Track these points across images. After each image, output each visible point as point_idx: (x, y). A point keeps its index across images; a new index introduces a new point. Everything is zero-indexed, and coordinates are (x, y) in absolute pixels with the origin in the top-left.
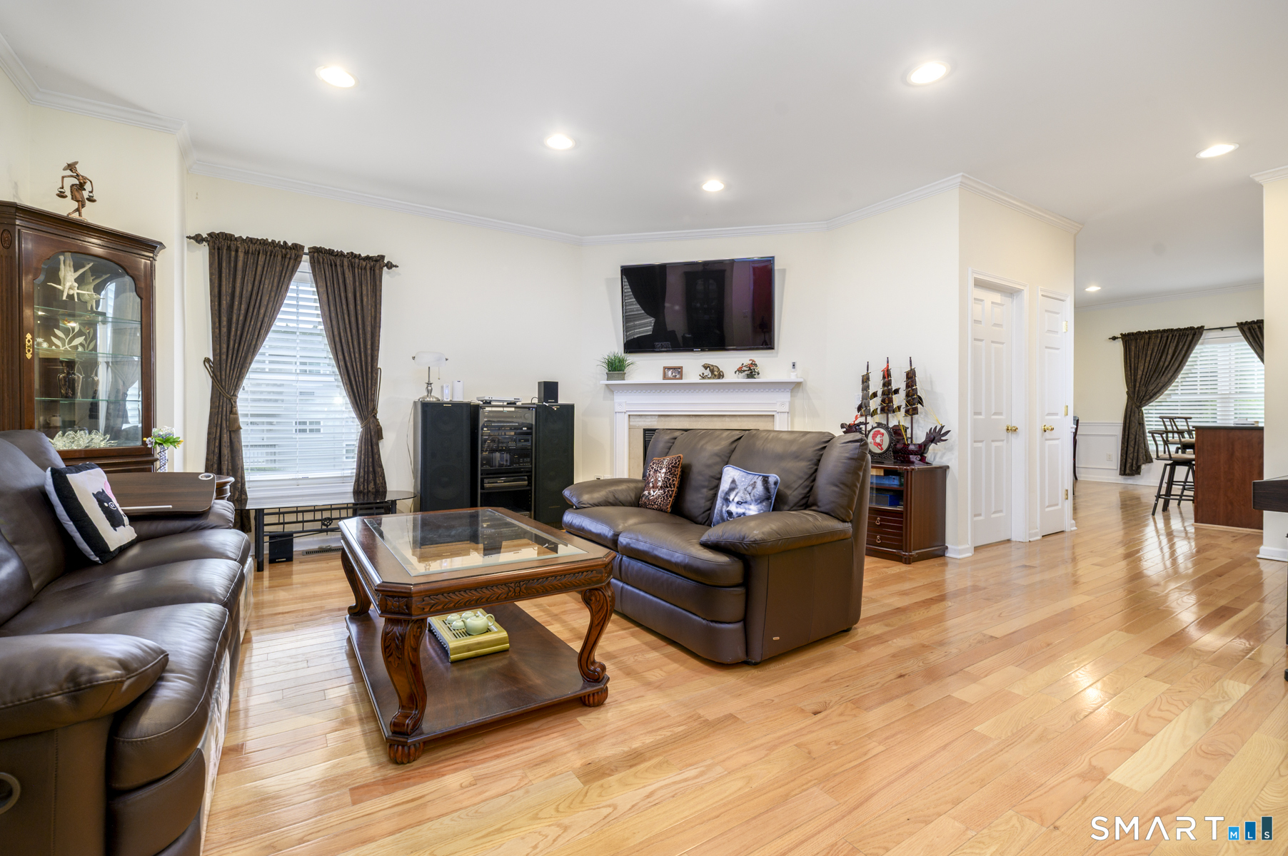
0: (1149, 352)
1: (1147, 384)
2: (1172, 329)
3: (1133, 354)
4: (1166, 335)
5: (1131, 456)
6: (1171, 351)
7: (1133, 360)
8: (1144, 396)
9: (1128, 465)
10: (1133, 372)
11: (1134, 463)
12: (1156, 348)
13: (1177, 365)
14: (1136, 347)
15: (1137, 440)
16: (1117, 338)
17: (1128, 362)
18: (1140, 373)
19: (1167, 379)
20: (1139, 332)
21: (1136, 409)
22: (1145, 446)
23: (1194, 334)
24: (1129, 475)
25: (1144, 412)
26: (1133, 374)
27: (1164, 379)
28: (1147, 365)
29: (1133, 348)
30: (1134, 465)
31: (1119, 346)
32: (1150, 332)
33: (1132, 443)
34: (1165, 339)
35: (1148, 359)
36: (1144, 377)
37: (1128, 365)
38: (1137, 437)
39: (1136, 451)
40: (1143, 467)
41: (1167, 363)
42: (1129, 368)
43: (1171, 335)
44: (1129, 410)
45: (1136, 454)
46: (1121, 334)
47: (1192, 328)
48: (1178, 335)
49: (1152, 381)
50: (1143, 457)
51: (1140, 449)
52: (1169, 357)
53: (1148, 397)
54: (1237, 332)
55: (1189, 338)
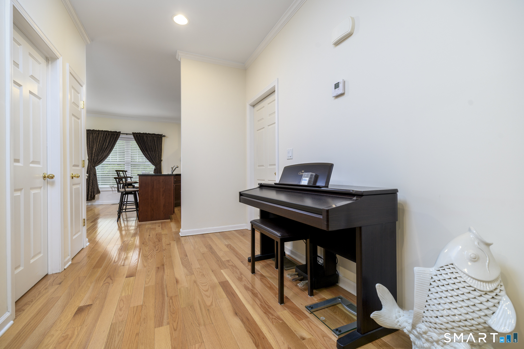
0: (98, 140)
1: (98, 155)
2: (108, 131)
3: (91, 140)
4: (105, 133)
5: (91, 191)
6: (108, 141)
7: (91, 143)
8: (96, 161)
9: (89, 196)
10: (91, 149)
11: (92, 194)
12: (102, 139)
13: (110, 148)
14: (92, 137)
15: (93, 183)
17: (89, 144)
18: (94, 150)
19: (106, 154)
20: (94, 130)
21: (93, 168)
22: (97, 186)
23: (117, 135)
24: (90, 200)
25: (96, 169)
26: (91, 150)
27: (105, 154)
28: (97, 146)
29: (91, 137)
30: (92, 195)
32: (99, 131)
33: (91, 184)
34: (105, 135)
35: (98, 143)
36: (96, 152)
37: (89, 145)
38: (94, 181)
39: (93, 188)
40: (96, 196)
41: (106, 146)
42: (89, 147)
43: (108, 134)
44: (89, 168)
45: (93, 190)
46: (86, 130)
47: (116, 132)
48: (110, 134)
49: (100, 154)
50: (96, 191)
51: (95, 187)
52: (107, 144)
53: (98, 162)
54: (132, 136)
55: (115, 136)
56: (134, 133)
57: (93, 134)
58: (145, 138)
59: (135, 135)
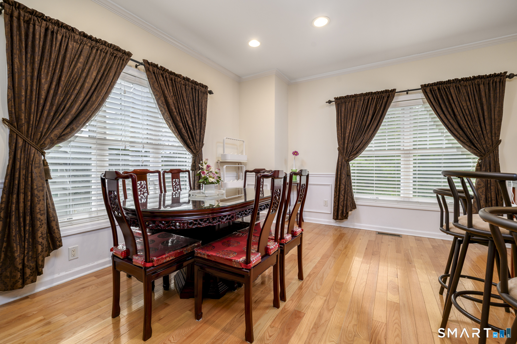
0: (355, 113)
1: (354, 141)
2: (372, 92)
3: (343, 115)
4: (367, 97)
5: (342, 204)
6: (371, 113)
7: (343, 120)
8: (351, 151)
9: (340, 212)
10: (343, 130)
11: (344, 210)
12: (360, 110)
13: (376, 124)
14: (345, 109)
15: (346, 190)
16: (332, 102)
17: (340, 122)
18: (348, 131)
19: (369, 136)
20: (348, 96)
21: (345, 163)
23: (388, 97)
24: (340, 220)
25: (351, 165)
26: (343, 133)
27: (366, 137)
28: (353, 124)
29: (343, 109)
30: (344, 212)
31: (333, 109)
32: (355, 96)
33: (343, 192)
34: (367, 101)
35: (354, 119)
36: (351, 135)
37: (340, 124)
38: (346, 187)
39: (345, 200)
40: (350, 213)
41: (368, 122)
42: (340, 127)
43: (371, 98)
44: (340, 163)
45: (345, 202)
46: (335, 98)
47: (387, 91)
48: (376, 97)
49: (357, 138)
50: (350, 205)
51: (349, 198)
52: (370, 117)
53: (355, 152)
54: (421, 95)
55: (385, 101)
56: (425, 85)
57: (347, 103)
58: (452, 91)
59: (428, 90)
